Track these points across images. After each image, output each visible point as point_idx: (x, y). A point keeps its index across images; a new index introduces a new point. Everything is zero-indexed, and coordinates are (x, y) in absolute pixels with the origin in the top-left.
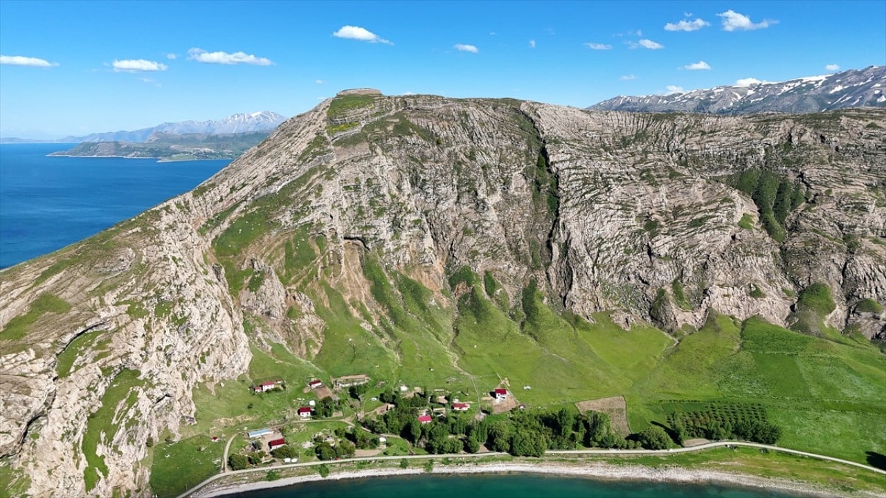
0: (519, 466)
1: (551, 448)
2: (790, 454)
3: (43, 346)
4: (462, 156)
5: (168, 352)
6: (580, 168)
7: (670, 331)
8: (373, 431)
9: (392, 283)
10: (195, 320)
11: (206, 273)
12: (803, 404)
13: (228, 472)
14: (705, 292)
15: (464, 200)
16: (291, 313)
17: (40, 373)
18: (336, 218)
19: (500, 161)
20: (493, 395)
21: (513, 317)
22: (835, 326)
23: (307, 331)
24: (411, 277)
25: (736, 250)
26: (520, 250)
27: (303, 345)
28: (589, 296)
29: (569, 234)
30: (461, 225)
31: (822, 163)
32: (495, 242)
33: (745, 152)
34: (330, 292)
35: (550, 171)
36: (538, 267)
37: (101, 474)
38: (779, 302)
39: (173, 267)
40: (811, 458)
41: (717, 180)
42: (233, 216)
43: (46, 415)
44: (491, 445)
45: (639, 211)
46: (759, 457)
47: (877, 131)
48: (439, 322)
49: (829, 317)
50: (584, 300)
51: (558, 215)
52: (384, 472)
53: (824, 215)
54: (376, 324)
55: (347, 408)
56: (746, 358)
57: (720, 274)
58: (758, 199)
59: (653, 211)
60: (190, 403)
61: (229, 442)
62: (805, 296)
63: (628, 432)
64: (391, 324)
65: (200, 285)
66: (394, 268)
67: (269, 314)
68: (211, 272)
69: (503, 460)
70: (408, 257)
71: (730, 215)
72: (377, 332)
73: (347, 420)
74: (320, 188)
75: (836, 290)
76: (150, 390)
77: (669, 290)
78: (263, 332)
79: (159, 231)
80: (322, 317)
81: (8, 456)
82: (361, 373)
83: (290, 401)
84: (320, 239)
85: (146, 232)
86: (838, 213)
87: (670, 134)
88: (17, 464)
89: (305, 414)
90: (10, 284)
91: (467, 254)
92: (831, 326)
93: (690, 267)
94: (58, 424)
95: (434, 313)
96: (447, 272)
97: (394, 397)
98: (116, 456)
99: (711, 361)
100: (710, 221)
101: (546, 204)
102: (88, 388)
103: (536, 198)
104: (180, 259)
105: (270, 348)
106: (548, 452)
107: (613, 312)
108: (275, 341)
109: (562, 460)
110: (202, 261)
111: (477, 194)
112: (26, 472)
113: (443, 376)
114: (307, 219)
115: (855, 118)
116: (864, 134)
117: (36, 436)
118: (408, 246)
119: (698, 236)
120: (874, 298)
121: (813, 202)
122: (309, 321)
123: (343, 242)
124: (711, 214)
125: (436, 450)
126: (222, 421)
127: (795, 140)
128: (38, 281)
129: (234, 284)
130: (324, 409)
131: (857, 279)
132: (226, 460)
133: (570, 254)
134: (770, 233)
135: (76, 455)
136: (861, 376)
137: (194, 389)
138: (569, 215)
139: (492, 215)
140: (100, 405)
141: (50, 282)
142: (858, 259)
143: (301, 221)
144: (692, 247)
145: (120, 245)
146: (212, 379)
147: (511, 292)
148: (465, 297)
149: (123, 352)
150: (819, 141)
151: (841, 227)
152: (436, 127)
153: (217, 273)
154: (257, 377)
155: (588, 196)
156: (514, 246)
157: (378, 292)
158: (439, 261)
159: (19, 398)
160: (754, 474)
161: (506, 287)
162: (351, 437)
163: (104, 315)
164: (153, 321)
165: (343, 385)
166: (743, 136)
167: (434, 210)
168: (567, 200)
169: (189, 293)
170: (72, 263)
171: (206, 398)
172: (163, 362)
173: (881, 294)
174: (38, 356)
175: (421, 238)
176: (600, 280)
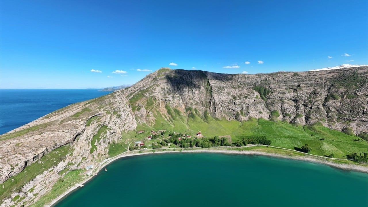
0: (204, 150)
1: (212, 146)
2: (274, 148)
3: (83, 118)
4: (189, 82)
5: (115, 122)
6: (217, 85)
7: (240, 121)
8: (167, 142)
9: (172, 110)
10: (123, 116)
11: (127, 106)
12: (275, 136)
13: (129, 151)
14: (248, 112)
15: (189, 92)
16: (147, 116)
17: (82, 124)
18: (159, 95)
19: (198, 84)
20: (197, 134)
21: (201, 118)
22: (280, 120)
23: (151, 120)
24: (177, 109)
25: (255, 103)
26: (203, 103)
27: (150, 123)
28: (220, 113)
29: (215, 100)
30: (189, 98)
31: (274, 84)
32: (197, 102)
33: (256, 82)
34: (157, 112)
35: (210, 86)
36: (208, 107)
37: (95, 150)
38: (266, 114)
39: (118, 104)
40: (279, 148)
41: (250, 88)
42: (134, 94)
43: (82, 134)
44: (197, 145)
45: (232, 95)
46: (266, 148)
47: (287, 77)
48: (184, 119)
49: (278, 118)
50: (219, 115)
51: (212, 95)
52: (169, 152)
53: (276, 95)
54: (168, 119)
55: (160, 137)
56: (260, 126)
57: (252, 108)
58: (259, 92)
59: (235, 94)
60: (120, 134)
61: (130, 145)
62: (272, 113)
63: (232, 143)
64: (172, 119)
65: (125, 108)
66: (173, 107)
67: (142, 116)
68: (128, 106)
69: (200, 149)
70: (176, 105)
71: (253, 95)
72: (168, 121)
73: (160, 140)
74: (155, 88)
75: (280, 112)
76: (110, 131)
77: (239, 112)
78: (140, 120)
79: (116, 96)
80: (155, 117)
81: (69, 143)
82: (164, 129)
83: (146, 135)
84: (155, 100)
85: (112, 96)
86: (279, 94)
87: (238, 78)
88: (72, 145)
89: (149, 138)
90: (78, 105)
91: (190, 104)
92: (279, 120)
93: (244, 107)
94: (85, 137)
95: (182, 117)
96: (186, 108)
97: (172, 134)
98: (100, 146)
99: (251, 127)
100: (249, 97)
101: (209, 93)
102: (94, 129)
103: (207, 92)
104: (120, 102)
105: (142, 124)
106: (211, 147)
107: (226, 117)
108: (143, 122)
109: (215, 149)
110: (126, 103)
111: (193, 91)
112: (74, 147)
113: (184, 130)
114: (152, 95)
115: (281, 74)
116: (284, 77)
117: (78, 139)
118: (176, 102)
119: (246, 100)
120: (289, 113)
121: (273, 92)
122: (152, 118)
123: (161, 101)
124: (249, 95)
125: (183, 147)
126: (129, 139)
127: (267, 79)
128: (84, 105)
129: (134, 109)
130: (155, 137)
131: (285, 109)
132: (129, 148)
133: (215, 104)
134: (263, 99)
135: (89, 145)
136: (289, 130)
137: (122, 132)
138: (215, 95)
139: (196, 96)
140: (97, 133)
141: (88, 105)
142: (284, 105)
143: (151, 96)
144: (245, 102)
145: (106, 98)
146: (127, 130)
147: (201, 113)
148: (190, 114)
149: (104, 121)
150: (273, 79)
151: (280, 98)
152: (183, 76)
153: (129, 106)
154: (138, 130)
155: (219, 91)
156: (202, 102)
157: (169, 112)
158: (184, 106)
159: (75, 129)
160: (265, 152)
161: (200, 112)
162: (161, 144)
163: (100, 112)
164: (112, 115)
165: (160, 132)
166: (255, 78)
167: (183, 94)
168: (214, 92)
169: (122, 110)
170: (94, 102)
171: (125, 134)
172: (114, 124)
173: (291, 112)
174: (82, 121)
175: (180, 100)
176: (222, 110)
